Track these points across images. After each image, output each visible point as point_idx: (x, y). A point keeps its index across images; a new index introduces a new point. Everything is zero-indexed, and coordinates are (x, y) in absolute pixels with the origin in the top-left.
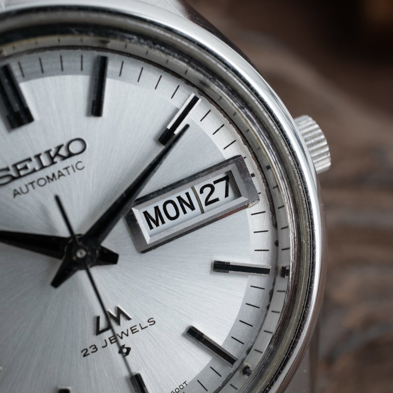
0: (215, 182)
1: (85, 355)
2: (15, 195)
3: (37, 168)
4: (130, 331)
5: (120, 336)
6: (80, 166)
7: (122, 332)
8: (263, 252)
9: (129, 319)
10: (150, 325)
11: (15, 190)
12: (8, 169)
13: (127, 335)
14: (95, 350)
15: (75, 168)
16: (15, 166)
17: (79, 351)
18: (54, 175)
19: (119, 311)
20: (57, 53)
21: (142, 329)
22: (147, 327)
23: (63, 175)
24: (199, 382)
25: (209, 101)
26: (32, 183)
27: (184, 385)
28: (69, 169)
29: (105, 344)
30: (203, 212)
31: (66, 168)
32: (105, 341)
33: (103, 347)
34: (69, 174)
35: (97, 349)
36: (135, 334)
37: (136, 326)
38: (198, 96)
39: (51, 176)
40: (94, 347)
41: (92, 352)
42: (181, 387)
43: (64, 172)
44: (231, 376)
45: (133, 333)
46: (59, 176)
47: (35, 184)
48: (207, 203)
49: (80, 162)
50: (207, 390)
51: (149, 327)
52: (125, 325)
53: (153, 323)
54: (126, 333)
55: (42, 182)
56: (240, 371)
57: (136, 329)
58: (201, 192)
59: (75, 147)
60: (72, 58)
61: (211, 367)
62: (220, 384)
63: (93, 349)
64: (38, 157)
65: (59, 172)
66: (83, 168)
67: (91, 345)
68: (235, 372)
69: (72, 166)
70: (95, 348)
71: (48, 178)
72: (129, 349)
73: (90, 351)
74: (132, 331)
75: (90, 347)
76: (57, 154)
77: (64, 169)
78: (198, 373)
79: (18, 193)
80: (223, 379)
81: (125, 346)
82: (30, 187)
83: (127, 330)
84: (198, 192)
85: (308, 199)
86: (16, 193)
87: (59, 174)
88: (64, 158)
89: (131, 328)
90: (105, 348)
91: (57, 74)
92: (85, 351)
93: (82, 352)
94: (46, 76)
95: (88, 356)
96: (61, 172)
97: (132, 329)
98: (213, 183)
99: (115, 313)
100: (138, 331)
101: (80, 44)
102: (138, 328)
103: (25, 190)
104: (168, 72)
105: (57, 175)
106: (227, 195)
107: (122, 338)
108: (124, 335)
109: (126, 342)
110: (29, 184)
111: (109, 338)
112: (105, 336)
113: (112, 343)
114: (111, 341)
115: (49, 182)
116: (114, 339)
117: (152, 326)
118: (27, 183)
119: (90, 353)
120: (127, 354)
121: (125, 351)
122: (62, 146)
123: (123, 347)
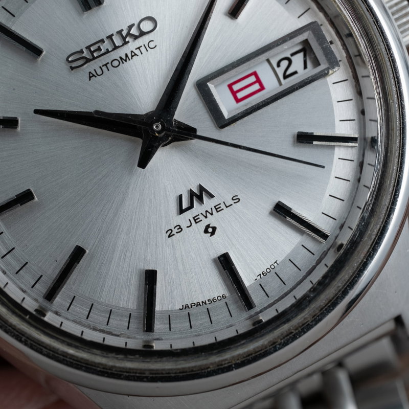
0: (293, 55)
1: (170, 236)
2: (90, 77)
3: (110, 49)
4: (214, 210)
5: (205, 215)
6: (152, 45)
7: (207, 211)
8: (348, 122)
9: (211, 196)
10: (234, 203)
11: (90, 73)
12: (82, 52)
13: (212, 214)
14: (180, 230)
15: (148, 47)
16: (88, 48)
17: (164, 232)
18: (127, 55)
19: (201, 189)
21: (227, 207)
22: (232, 205)
23: (135, 55)
24: (292, 262)
26: (106, 65)
27: (276, 264)
28: (141, 48)
29: (189, 224)
30: (281, 84)
31: (139, 48)
32: (190, 220)
33: (188, 227)
34: (142, 54)
35: (182, 229)
36: (219, 213)
37: (220, 204)
39: (124, 57)
40: (178, 227)
41: (177, 233)
42: (273, 267)
43: (137, 52)
44: (325, 254)
45: (218, 212)
46: (132, 56)
47: (109, 66)
48: (285, 77)
49: (153, 41)
50: (300, 270)
51: (234, 205)
52: (208, 203)
53: (237, 200)
54: (211, 212)
55: (116, 63)
56: (334, 249)
57: (220, 207)
58: (278, 65)
59: (146, 26)
61: (302, 245)
62: (314, 264)
63: (178, 229)
64: (110, 37)
65: (132, 52)
66: (156, 46)
67: (176, 225)
68: (329, 250)
69: (144, 45)
70: (180, 228)
71: (121, 58)
72: (214, 229)
73: (175, 231)
74: (216, 209)
75: (175, 228)
76: (129, 34)
77: (136, 49)
78: (289, 252)
79: (93, 75)
80: (317, 257)
82: (104, 68)
83: (211, 209)
84: (275, 65)
85: (391, 56)
86: (91, 76)
87: (132, 54)
88: (136, 38)
89: (215, 207)
90: (190, 228)
92: (170, 232)
93: (167, 232)
95: (173, 236)
96: (134, 52)
97: (217, 207)
98: (289, 56)
99: (198, 191)
100: (223, 209)
102: (223, 206)
103: (99, 72)
105: (130, 56)
106: (305, 67)
107: (206, 217)
108: (208, 215)
109: (212, 220)
110: (103, 66)
111: (194, 218)
112: (189, 215)
113: (196, 223)
114: (195, 220)
115: (123, 63)
116: (199, 218)
117: (237, 204)
118: (101, 65)
119: (175, 234)
120: (213, 233)
121: (210, 230)
122: (133, 25)
123: (208, 226)
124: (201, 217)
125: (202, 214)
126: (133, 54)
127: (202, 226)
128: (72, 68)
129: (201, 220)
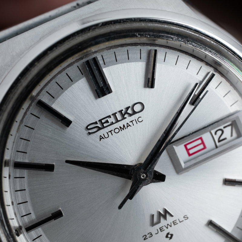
0: (224, 127)
1: (145, 239)
2: (100, 139)
3: (114, 122)
4: (172, 224)
5: (167, 226)
6: (140, 120)
7: (168, 225)
9: (172, 216)
10: (185, 220)
11: (100, 136)
12: (96, 123)
13: (171, 226)
14: (151, 235)
15: (137, 121)
16: (100, 121)
17: (141, 236)
18: (124, 126)
19: (166, 211)
20: (125, 49)
21: (180, 222)
22: (183, 221)
23: (130, 125)
25: (221, 76)
26: (111, 131)
29: (157, 232)
30: (217, 147)
31: (132, 121)
32: (157, 230)
33: (156, 234)
34: (133, 125)
35: (152, 235)
37: (176, 220)
38: (215, 73)
39: (122, 127)
40: (150, 234)
41: (149, 237)
43: (131, 124)
45: (174, 225)
46: (127, 126)
47: (113, 132)
48: (219, 141)
49: (141, 117)
51: (185, 221)
52: (169, 220)
53: (187, 218)
54: (170, 225)
55: (117, 131)
57: (176, 222)
58: (216, 133)
59: (137, 108)
60: (134, 51)
63: (150, 235)
64: (114, 114)
65: (127, 124)
66: (142, 121)
67: (149, 232)
69: (135, 120)
70: (151, 234)
71: (120, 127)
72: (172, 235)
73: (148, 236)
74: (174, 223)
75: (148, 234)
76: (126, 113)
77: (130, 122)
79: (103, 138)
81: (170, 233)
82: (110, 133)
83: (171, 223)
84: (213, 134)
86: (101, 138)
88: (130, 115)
89: (173, 222)
90: (157, 235)
91: (125, 62)
92: (145, 236)
93: (143, 237)
94: (119, 63)
95: (147, 239)
96: (129, 124)
98: (222, 128)
99: (163, 212)
100: (177, 224)
101: (139, 42)
102: (178, 221)
103: (106, 136)
104: (194, 58)
106: (232, 136)
107: (167, 228)
108: (169, 226)
109: (170, 230)
110: (109, 132)
111: (160, 228)
112: (158, 227)
113: (161, 231)
114: (161, 230)
115: (121, 131)
116: (163, 229)
117: (186, 220)
118: (108, 132)
119: (148, 238)
120: (171, 238)
121: (169, 236)
122: (129, 107)
123: (168, 234)
124: (164, 228)
125: (165, 226)
126: (128, 125)
127: (165, 233)
128: (90, 133)
129: (164, 230)
